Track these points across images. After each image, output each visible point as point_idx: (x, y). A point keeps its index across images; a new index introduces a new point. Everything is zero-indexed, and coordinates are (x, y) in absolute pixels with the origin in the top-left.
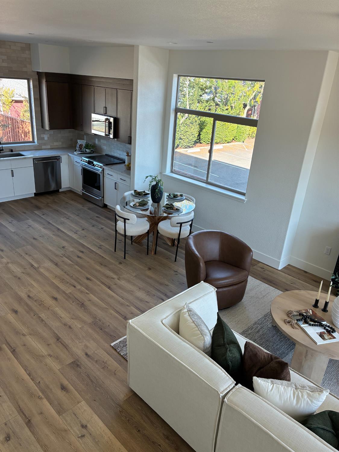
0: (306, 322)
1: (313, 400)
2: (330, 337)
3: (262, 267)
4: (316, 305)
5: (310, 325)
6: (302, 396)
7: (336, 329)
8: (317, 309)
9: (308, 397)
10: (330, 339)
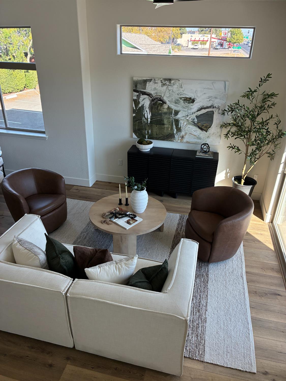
0: (116, 217)
1: (130, 266)
2: (134, 221)
3: (76, 189)
4: (120, 203)
5: (119, 218)
6: (122, 266)
7: (136, 215)
8: (122, 206)
9: (125, 266)
10: (134, 222)
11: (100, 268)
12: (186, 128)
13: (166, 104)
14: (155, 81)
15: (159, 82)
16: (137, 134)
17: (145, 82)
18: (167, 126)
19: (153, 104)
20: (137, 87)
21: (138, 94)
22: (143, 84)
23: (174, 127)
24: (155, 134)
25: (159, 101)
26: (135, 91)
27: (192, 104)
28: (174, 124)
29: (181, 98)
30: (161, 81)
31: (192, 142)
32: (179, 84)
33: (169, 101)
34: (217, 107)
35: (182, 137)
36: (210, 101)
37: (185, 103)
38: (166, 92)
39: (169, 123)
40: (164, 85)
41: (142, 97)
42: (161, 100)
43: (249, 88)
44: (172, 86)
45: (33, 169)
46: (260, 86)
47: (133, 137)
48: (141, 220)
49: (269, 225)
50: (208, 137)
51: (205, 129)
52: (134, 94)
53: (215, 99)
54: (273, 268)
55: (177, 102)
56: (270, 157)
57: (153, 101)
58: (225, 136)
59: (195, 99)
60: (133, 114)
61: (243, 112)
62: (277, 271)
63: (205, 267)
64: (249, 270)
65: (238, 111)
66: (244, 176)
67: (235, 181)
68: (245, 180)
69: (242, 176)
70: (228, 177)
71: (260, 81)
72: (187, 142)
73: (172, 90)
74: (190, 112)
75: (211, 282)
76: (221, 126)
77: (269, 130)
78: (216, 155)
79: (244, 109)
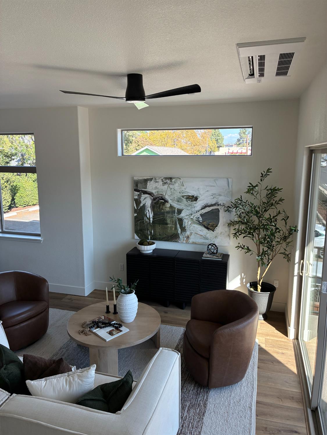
0: (98, 327)
2: (118, 331)
3: (70, 298)
4: (108, 312)
5: (101, 328)
6: (73, 380)
7: (122, 324)
8: (110, 314)
9: (78, 379)
10: (118, 333)
11: (45, 381)
12: (191, 228)
13: (168, 202)
14: (156, 180)
15: (160, 181)
16: (140, 235)
17: (146, 181)
18: (171, 226)
19: (155, 203)
20: (138, 187)
21: (139, 193)
22: (143, 183)
23: (178, 226)
24: (158, 234)
25: (161, 200)
26: (136, 190)
27: (195, 202)
28: (177, 223)
29: (183, 196)
30: (162, 179)
31: (198, 242)
32: (180, 182)
33: (171, 200)
34: (222, 204)
35: (187, 237)
36: (213, 198)
37: (188, 202)
38: (167, 190)
39: (172, 222)
40: (165, 183)
41: (143, 196)
42: (163, 199)
43: (250, 183)
44: (173, 184)
45: (15, 272)
46: (261, 180)
47: (135, 238)
48: (128, 330)
49: (293, 342)
50: (216, 237)
51: (211, 228)
52: (135, 193)
53: (219, 196)
54: (293, 397)
55: (179, 201)
56: (287, 259)
57: (155, 200)
58: (233, 236)
59: (198, 197)
60: (135, 214)
61: (248, 208)
62: (297, 400)
63: (204, 394)
64: (262, 399)
65: (242, 207)
66: (260, 282)
67: (251, 288)
68: (261, 286)
69: (257, 282)
70: (244, 283)
71: (261, 177)
72: (194, 243)
73: (174, 189)
74: (194, 210)
75: (208, 414)
76: (228, 225)
77: (277, 226)
78: (226, 257)
79: (249, 204)
